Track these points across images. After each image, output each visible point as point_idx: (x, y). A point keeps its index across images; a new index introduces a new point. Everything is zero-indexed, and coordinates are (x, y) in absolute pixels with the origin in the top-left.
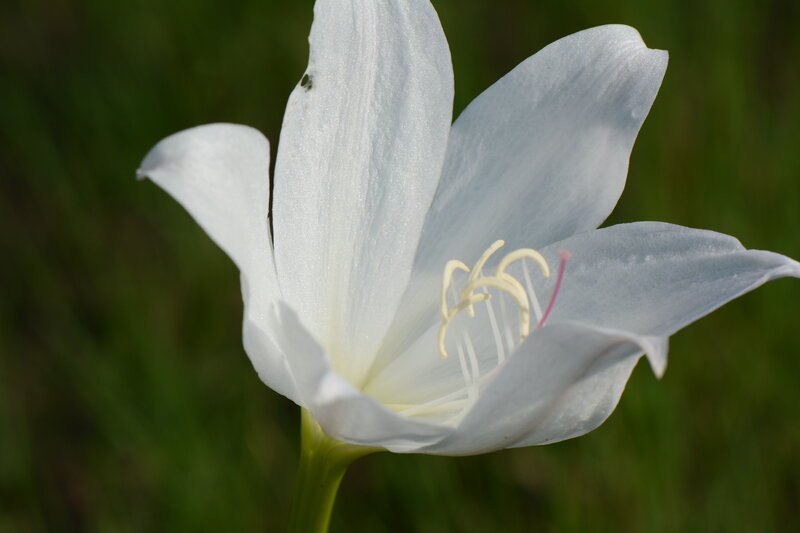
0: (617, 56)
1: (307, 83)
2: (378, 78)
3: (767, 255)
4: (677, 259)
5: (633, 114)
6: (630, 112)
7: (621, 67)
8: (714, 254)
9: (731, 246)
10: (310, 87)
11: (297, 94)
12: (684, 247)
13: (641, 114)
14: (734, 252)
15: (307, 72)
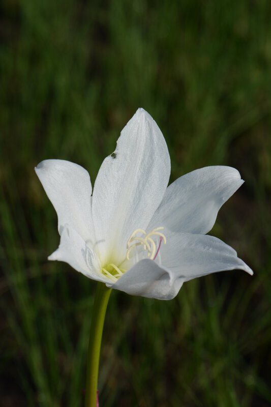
0: (226, 177)
1: (114, 156)
2: (143, 161)
3: (240, 261)
4: (218, 253)
5: (223, 199)
6: (222, 198)
7: (226, 182)
8: (227, 255)
9: (234, 254)
10: (115, 158)
11: (108, 159)
12: (221, 249)
13: (225, 199)
14: (233, 256)
15: (114, 152)
